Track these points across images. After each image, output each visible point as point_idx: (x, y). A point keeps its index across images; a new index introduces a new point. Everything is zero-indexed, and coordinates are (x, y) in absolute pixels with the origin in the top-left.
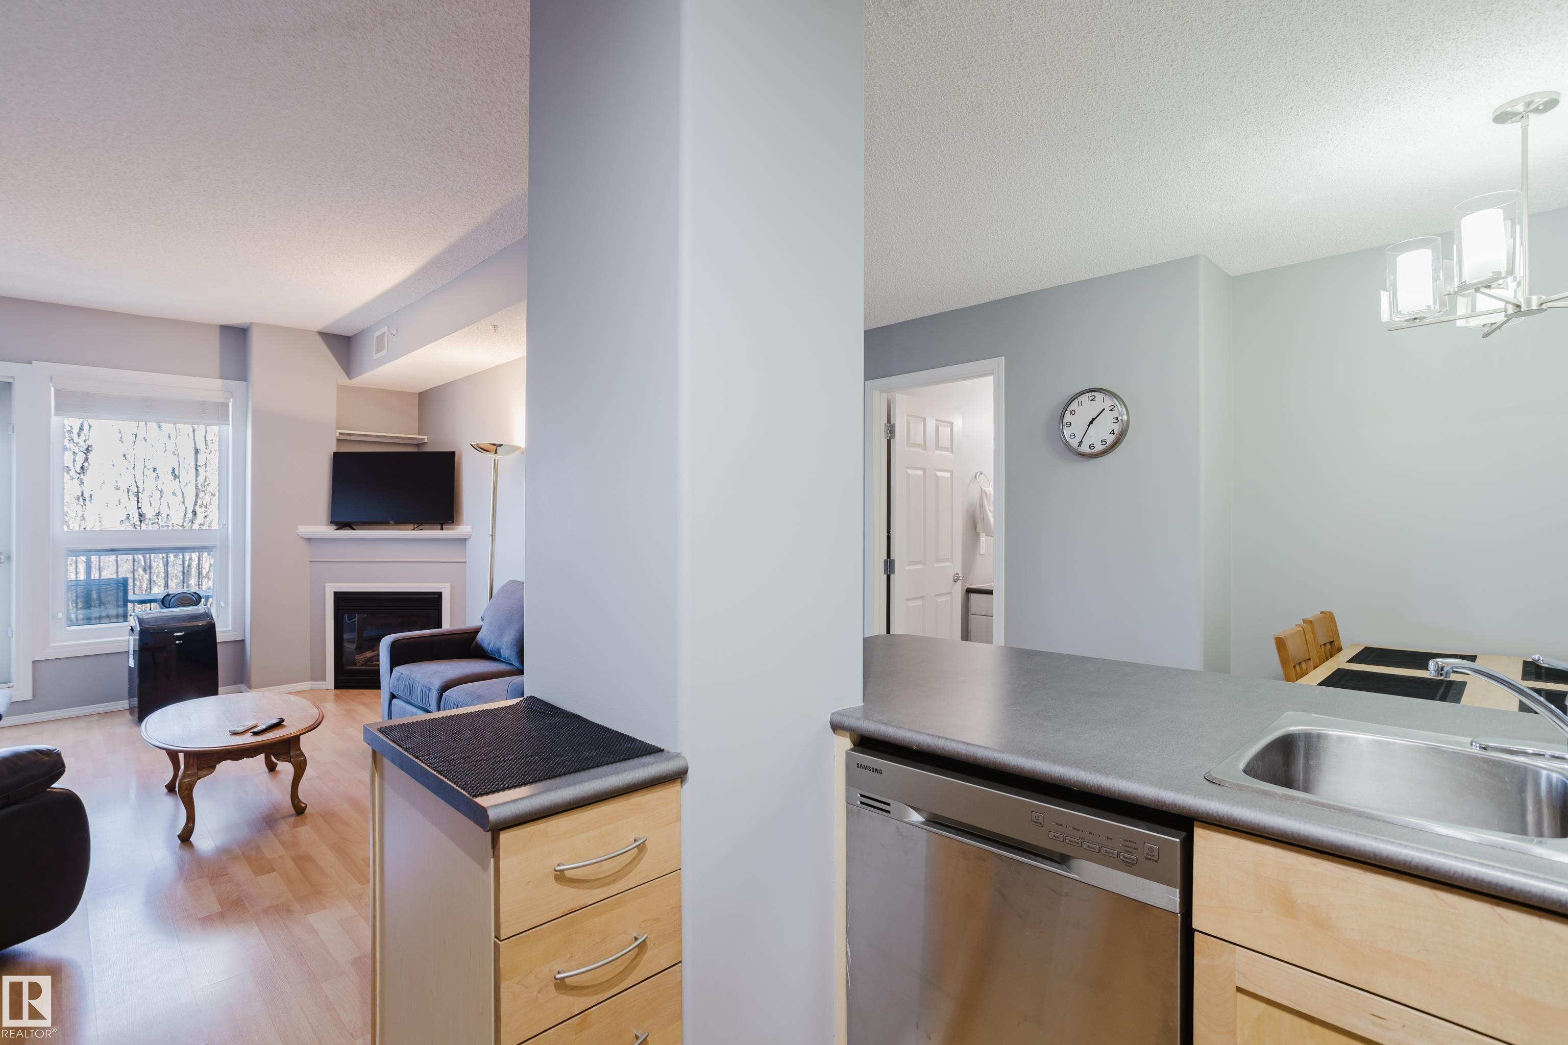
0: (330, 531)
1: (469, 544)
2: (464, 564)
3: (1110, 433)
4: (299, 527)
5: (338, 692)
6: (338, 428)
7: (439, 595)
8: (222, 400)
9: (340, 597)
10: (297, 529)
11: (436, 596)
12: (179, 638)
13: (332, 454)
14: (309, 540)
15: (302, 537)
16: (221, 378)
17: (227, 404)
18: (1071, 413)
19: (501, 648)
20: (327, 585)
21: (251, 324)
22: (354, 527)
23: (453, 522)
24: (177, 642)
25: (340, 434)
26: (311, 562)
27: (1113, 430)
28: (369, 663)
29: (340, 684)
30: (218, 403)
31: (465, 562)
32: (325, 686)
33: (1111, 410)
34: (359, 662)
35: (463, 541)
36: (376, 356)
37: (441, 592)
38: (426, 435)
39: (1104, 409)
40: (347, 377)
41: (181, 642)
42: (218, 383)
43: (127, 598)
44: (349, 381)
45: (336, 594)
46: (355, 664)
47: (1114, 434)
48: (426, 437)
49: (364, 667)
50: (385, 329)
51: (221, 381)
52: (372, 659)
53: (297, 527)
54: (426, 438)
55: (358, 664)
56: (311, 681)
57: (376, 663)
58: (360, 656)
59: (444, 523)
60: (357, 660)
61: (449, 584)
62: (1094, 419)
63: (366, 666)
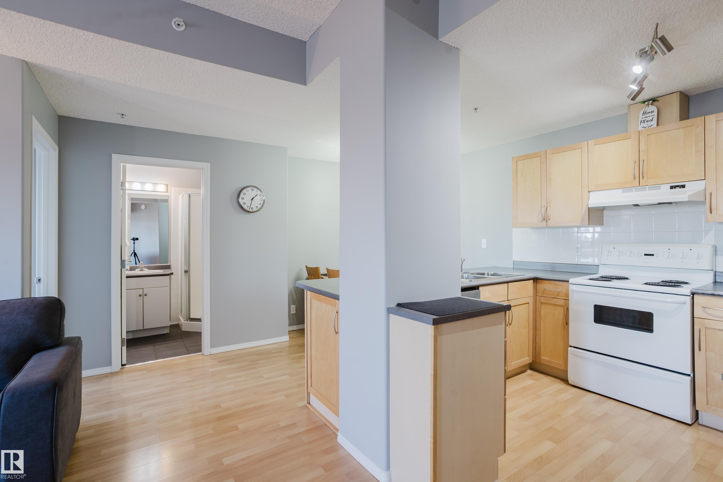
3: (259, 204)
18: (244, 194)
27: (260, 203)
33: (260, 195)
39: (257, 195)
47: (261, 204)
62: (253, 198)
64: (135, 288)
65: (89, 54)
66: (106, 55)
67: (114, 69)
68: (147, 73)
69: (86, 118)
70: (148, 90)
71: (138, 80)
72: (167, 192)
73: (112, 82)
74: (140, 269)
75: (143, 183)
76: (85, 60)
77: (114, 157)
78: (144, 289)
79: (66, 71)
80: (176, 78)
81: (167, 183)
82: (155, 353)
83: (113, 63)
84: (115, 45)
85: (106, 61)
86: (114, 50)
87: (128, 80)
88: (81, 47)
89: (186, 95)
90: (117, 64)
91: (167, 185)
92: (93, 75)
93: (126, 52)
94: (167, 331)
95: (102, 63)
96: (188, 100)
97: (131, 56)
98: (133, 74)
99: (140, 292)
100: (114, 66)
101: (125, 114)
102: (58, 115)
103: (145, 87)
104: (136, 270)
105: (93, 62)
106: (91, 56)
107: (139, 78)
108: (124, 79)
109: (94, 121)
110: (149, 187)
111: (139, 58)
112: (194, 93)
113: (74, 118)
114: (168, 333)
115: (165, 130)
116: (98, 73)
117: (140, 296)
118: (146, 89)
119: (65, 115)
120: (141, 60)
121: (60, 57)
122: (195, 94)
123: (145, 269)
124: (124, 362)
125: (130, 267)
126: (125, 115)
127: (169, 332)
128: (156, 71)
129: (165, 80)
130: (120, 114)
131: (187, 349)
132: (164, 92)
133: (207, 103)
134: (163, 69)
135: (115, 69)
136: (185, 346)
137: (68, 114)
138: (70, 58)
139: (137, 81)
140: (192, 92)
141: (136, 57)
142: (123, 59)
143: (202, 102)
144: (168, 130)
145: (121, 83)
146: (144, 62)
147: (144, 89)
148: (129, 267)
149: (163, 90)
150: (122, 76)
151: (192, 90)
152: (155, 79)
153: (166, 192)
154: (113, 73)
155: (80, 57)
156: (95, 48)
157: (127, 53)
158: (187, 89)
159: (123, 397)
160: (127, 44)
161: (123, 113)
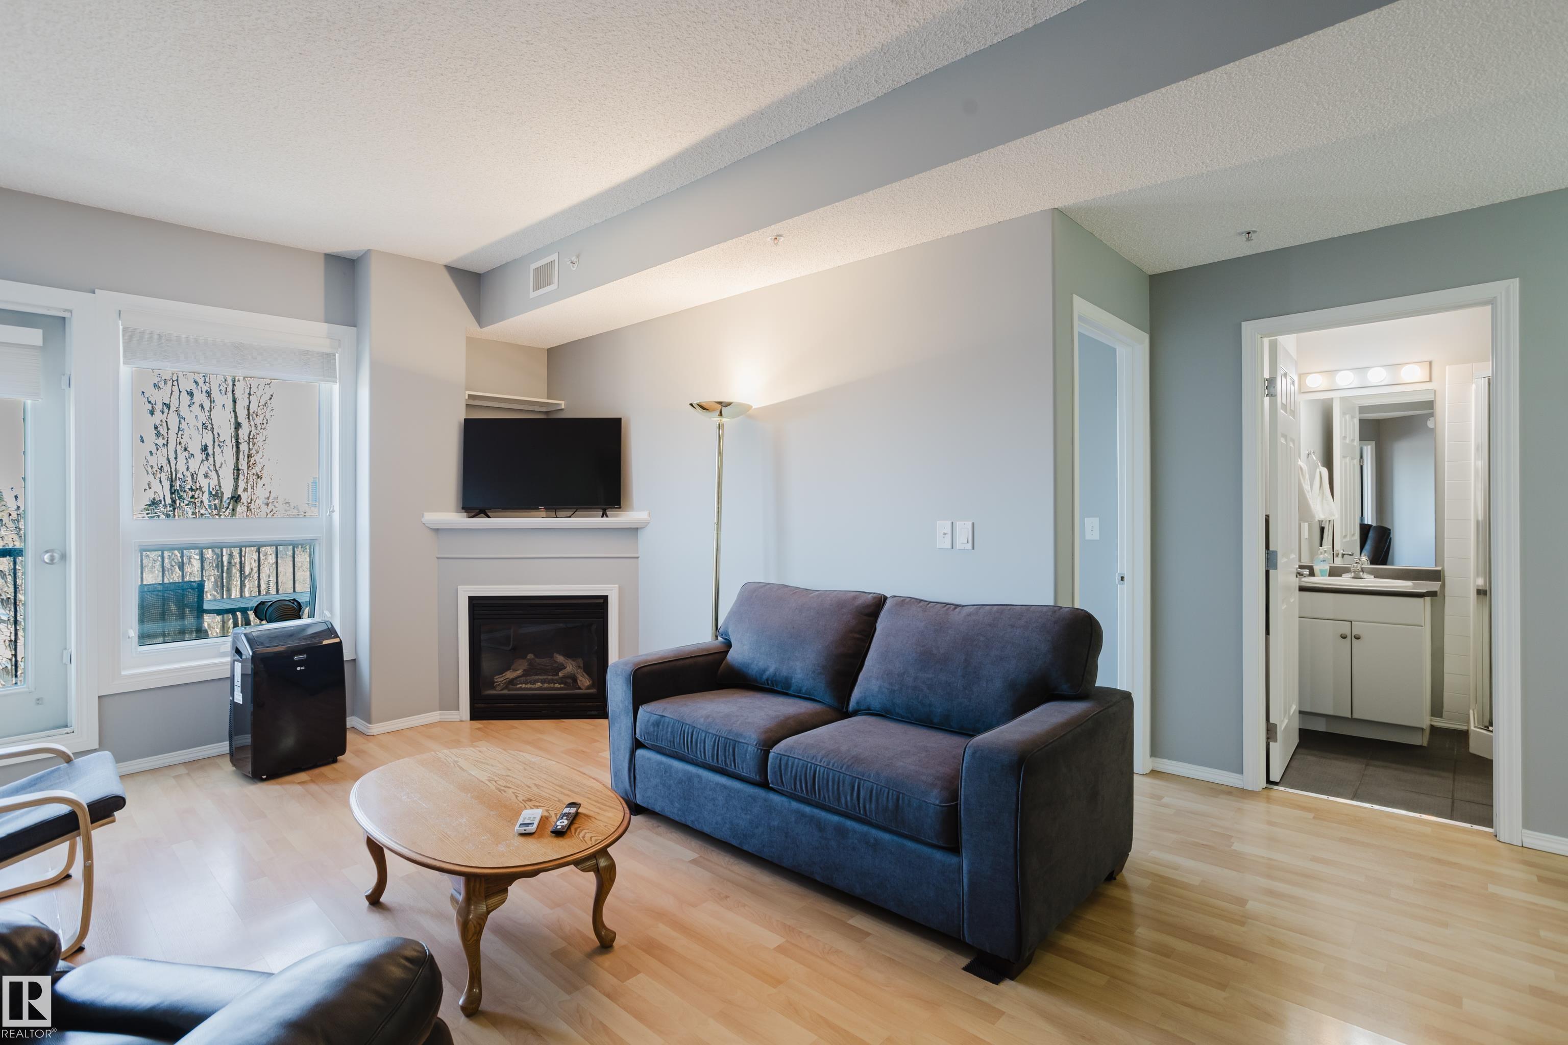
0: (460, 520)
1: (643, 536)
2: (636, 560)
4: (425, 514)
5: (477, 724)
6: (467, 390)
7: (605, 598)
8: (329, 351)
9: (477, 605)
10: (423, 517)
11: (602, 601)
12: (300, 663)
13: (463, 421)
14: (436, 530)
15: (427, 527)
16: (327, 321)
17: (334, 355)
19: (792, 677)
20: (459, 587)
21: (368, 252)
22: (489, 514)
23: (620, 508)
24: (299, 669)
25: (470, 396)
26: (438, 558)
28: (511, 687)
29: (476, 714)
30: (323, 354)
31: (638, 558)
32: (459, 717)
34: (499, 685)
35: (633, 531)
36: (533, 295)
37: (607, 596)
38: (562, 401)
40: (477, 324)
41: (303, 668)
42: (324, 327)
43: (203, 607)
44: (478, 329)
45: (471, 599)
46: (494, 688)
48: (563, 402)
49: (505, 692)
50: (554, 257)
51: (325, 326)
52: (515, 681)
53: (423, 514)
54: (562, 404)
55: (498, 688)
56: (440, 710)
57: (520, 685)
58: (500, 677)
59: (607, 509)
60: (497, 682)
61: (617, 585)
63: (509, 691)
64: (1332, 617)
65: (1120, 149)
66: (1143, 136)
67: (1173, 154)
68: (1234, 128)
69: (1191, 265)
70: (1262, 161)
71: (1228, 150)
72: (1430, 380)
73: (1186, 179)
74: (1353, 574)
75: (1363, 370)
76: (1121, 163)
77: (1248, 328)
78: (1353, 622)
79: (1110, 195)
80: (1304, 102)
81: (1429, 359)
82: (1358, 784)
83: (1163, 142)
84: (1142, 109)
85: (1150, 146)
86: (1148, 119)
87: (1211, 160)
88: (1101, 146)
89: (1359, 128)
90: (1170, 141)
91: (1431, 363)
92: (1149, 182)
93: (1169, 110)
94: (1421, 740)
95: (1147, 154)
96: (1374, 136)
97: (1181, 112)
98: (1211, 144)
99: (1345, 628)
100: (1168, 147)
101: (1254, 229)
102: (1150, 276)
103: (1251, 158)
104: (1344, 575)
105: (1134, 160)
106: (1123, 151)
107: (1227, 145)
108: (1203, 163)
109: (1207, 264)
110: (1378, 376)
111: (1198, 107)
112: (1378, 112)
113: (1174, 271)
114: (1421, 747)
115: (1366, 230)
116: (1154, 175)
117: (1344, 637)
118: (1257, 161)
119: (1158, 271)
120: (1203, 108)
121: (1088, 178)
122: (1381, 112)
123: (1365, 576)
124: (1275, 776)
125: (1330, 567)
126: (1255, 232)
127: (1425, 744)
128: (1250, 113)
129: (1284, 121)
130: (1243, 233)
131: (1453, 803)
132: (1299, 147)
133: (1434, 116)
134: (1260, 101)
135: (1175, 152)
136: (1453, 796)
137: (1161, 267)
138: (1100, 173)
139: (1228, 153)
140: (1370, 111)
141: (1191, 108)
142: (1174, 126)
143: (1419, 121)
144: (1375, 228)
145: (1203, 174)
146: (1213, 109)
147: (1252, 162)
148: (1328, 568)
149: (1295, 144)
150: (1193, 158)
151: (1367, 106)
152: (1259, 130)
153: (1428, 380)
154: (1177, 162)
155: (1110, 162)
156: (1120, 134)
157: (1171, 110)
158: (1352, 111)
159: (1232, 848)
160: (1159, 95)
161: (1248, 230)
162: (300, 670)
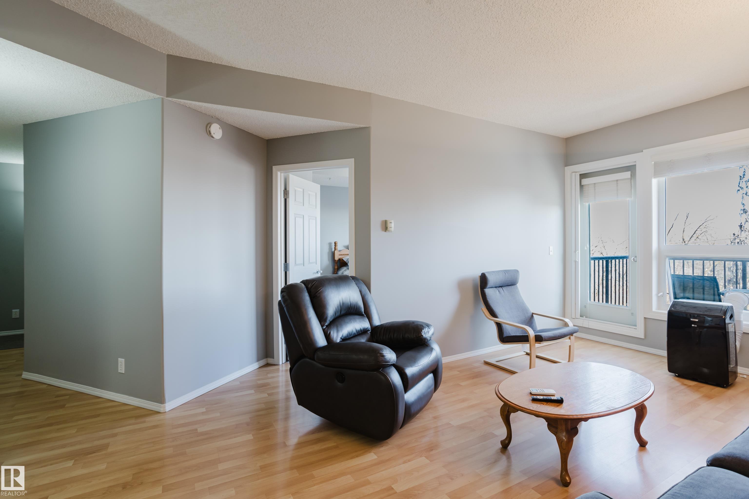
12: (694, 323)
41: (696, 326)
162: (694, 326)
